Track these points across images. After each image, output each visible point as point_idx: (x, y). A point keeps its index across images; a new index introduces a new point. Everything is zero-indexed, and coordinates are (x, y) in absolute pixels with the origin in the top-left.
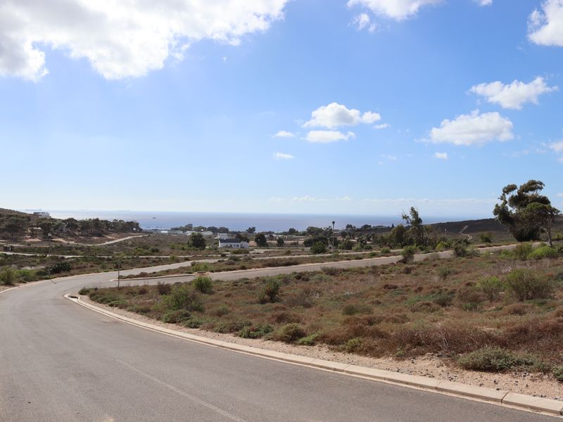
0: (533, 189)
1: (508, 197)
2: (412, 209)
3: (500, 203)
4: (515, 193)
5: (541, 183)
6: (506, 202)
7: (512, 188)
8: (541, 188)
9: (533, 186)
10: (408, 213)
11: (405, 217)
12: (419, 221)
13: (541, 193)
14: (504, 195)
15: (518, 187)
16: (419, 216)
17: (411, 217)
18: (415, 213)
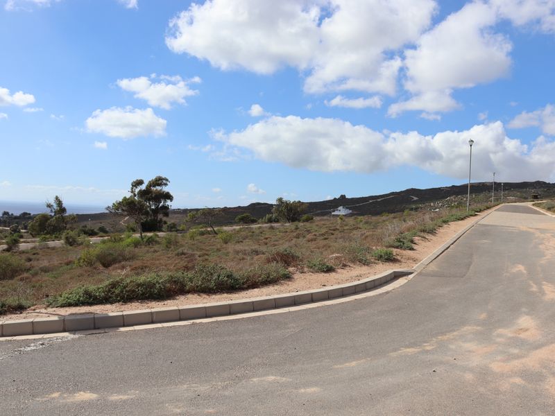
0: (160, 185)
1: (137, 190)
2: (57, 198)
3: (128, 195)
4: (143, 187)
5: (167, 180)
6: (135, 195)
7: (140, 183)
8: (166, 184)
9: (160, 182)
10: (52, 202)
11: (49, 206)
12: (62, 210)
13: (165, 189)
14: (132, 188)
15: (146, 183)
16: (64, 206)
17: (55, 206)
18: (59, 203)
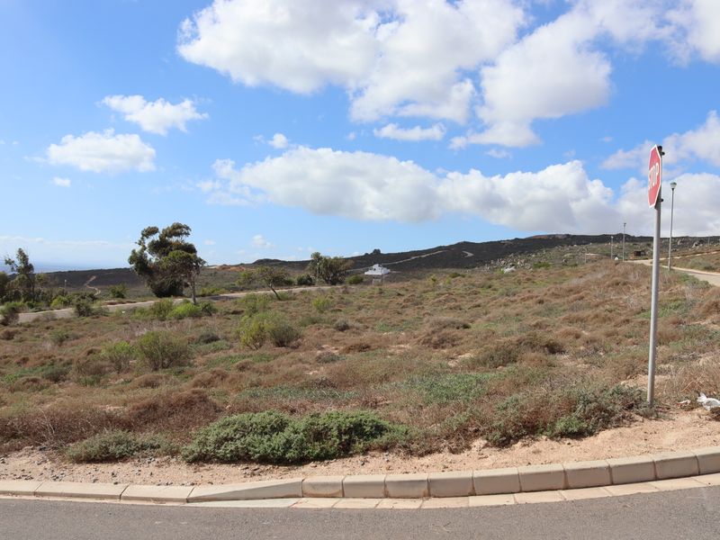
0: (178, 234)
1: (147, 242)
2: (21, 252)
3: (138, 248)
4: (156, 237)
5: (187, 228)
6: (145, 248)
7: (152, 231)
8: (187, 234)
9: (179, 230)
10: (14, 257)
11: (9, 262)
12: (28, 268)
13: (187, 240)
14: (142, 239)
15: (161, 230)
16: (30, 262)
17: (18, 262)
18: (24, 258)
